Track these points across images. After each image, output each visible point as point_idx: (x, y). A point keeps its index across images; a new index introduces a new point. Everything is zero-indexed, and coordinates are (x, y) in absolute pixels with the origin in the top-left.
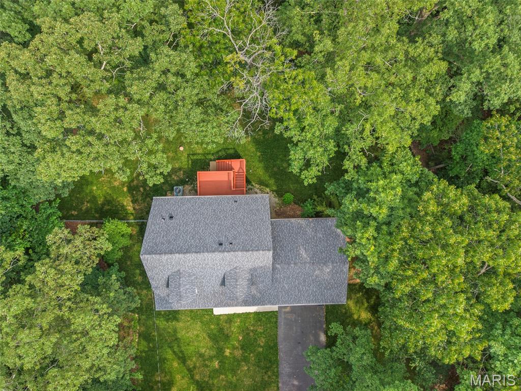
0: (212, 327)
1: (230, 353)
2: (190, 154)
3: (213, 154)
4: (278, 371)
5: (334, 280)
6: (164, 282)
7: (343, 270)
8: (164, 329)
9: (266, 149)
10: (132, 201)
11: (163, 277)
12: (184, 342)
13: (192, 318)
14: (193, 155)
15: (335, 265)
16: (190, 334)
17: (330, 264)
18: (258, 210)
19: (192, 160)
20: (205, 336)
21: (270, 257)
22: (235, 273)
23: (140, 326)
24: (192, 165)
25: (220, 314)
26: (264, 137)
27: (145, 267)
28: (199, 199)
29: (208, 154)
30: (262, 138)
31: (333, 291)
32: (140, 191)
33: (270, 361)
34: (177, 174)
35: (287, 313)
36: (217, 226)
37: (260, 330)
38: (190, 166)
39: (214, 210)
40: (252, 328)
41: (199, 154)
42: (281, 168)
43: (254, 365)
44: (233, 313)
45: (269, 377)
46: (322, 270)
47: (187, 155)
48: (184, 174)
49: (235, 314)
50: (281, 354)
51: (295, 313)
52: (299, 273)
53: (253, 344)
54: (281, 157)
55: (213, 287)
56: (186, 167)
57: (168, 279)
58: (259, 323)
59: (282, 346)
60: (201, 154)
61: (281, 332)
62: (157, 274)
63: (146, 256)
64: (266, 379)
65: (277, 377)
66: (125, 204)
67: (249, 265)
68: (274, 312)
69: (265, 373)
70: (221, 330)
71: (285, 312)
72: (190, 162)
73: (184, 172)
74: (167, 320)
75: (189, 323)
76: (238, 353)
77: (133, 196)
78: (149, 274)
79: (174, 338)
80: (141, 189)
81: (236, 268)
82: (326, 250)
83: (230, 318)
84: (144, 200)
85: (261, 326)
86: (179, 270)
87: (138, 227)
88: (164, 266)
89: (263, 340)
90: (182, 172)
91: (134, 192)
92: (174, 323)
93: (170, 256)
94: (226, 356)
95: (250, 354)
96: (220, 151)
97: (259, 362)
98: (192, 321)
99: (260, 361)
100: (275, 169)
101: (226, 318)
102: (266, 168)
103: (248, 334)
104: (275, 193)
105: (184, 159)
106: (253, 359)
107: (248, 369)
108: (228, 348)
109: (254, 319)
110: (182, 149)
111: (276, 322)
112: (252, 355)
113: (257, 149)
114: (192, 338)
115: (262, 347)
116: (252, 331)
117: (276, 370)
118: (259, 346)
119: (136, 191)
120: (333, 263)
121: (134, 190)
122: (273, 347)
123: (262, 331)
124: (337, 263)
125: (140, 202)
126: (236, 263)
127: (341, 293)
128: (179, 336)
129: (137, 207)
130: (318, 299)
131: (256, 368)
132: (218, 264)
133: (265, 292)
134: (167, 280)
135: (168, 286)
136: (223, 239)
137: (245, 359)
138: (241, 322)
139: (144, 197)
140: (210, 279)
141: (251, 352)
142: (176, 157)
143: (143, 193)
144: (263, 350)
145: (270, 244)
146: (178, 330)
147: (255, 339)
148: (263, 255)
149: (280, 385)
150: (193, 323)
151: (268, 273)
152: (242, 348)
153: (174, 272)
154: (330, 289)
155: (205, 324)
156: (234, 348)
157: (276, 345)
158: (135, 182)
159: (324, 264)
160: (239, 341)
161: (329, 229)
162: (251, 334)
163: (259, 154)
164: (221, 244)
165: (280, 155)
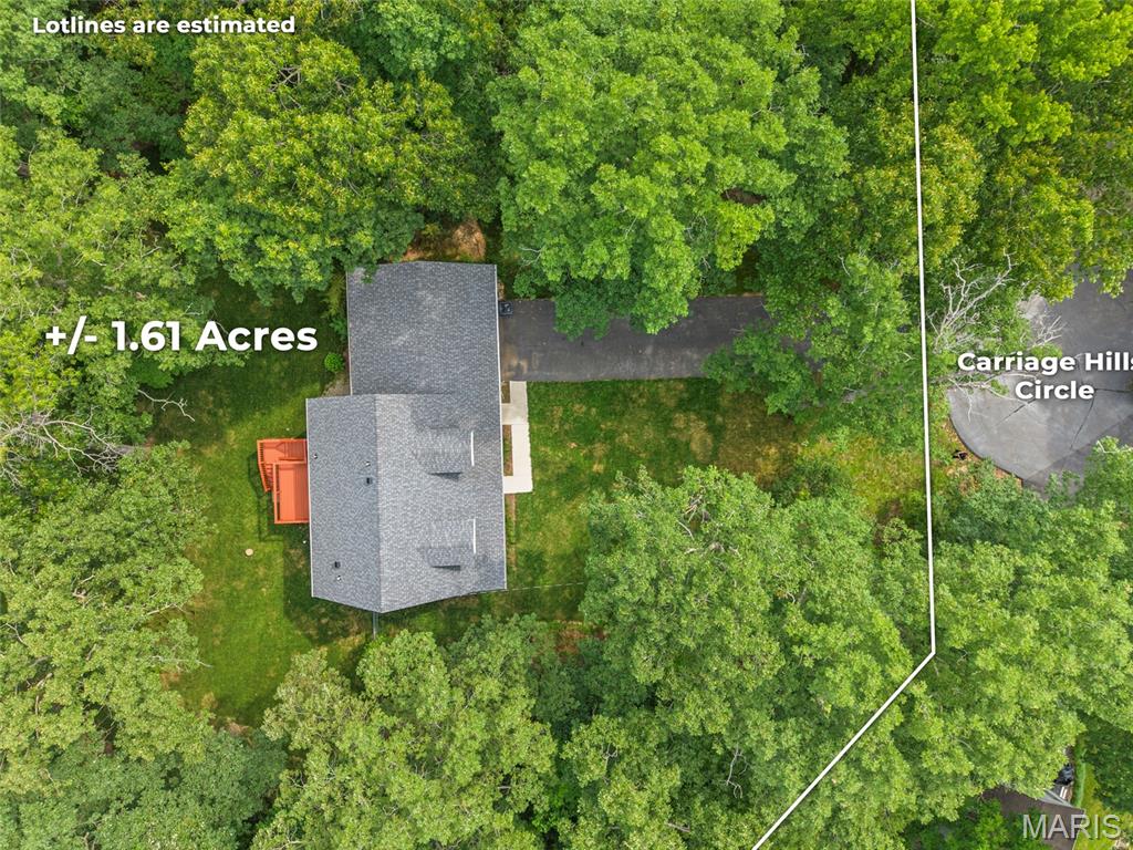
0: (554, 493)
1: (600, 462)
2: (260, 538)
3: (259, 497)
4: (631, 381)
5: (450, 286)
6: (447, 576)
7: (431, 271)
8: (559, 576)
9: (249, 403)
10: (345, 637)
11: (435, 576)
12: (582, 541)
13: (539, 529)
14: (260, 533)
15: (420, 285)
16: (568, 532)
17: (420, 293)
18: (327, 418)
19: (269, 535)
20: (570, 506)
21: (390, 398)
22: (423, 455)
23: (555, 618)
24: (279, 534)
25: (531, 482)
26: (228, 407)
27: (410, 605)
28: (313, 520)
29: (259, 506)
30: (229, 410)
31: (472, 287)
32: (327, 624)
33: (614, 394)
34: (295, 559)
35: (530, 365)
36: (347, 488)
37: (559, 412)
38: (281, 538)
39: (328, 493)
40: (557, 426)
41: (259, 522)
42: (282, 374)
43: (620, 422)
44: (530, 459)
45: (641, 396)
46: (430, 309)
47: (262, 544)
48: (296, 548)
49: (531, 456)
50: (603, 375)
51: (531, 351)
52: (437, 347)
53: (584, 424)
54: (261, 375)
55: (462, 493)
56: (281, 543)
57: (440, 567)
58: (548, 413)
59: (588, 375)
60: (259, 517)
61: (564, 375)
62: (427, 587)
63: (383, 602)
64: (644, 400)
65: (639, 382)
66: (350, 648)
67: (409, 433)
68: (528, 389)
69: (634, 402)
70: (560, 478)
71: (529, 370)
72: (273, 537)
73: (291, 548)
74: (543, 571)
75: (548, 534)
76: (600, 449)
77: (336, 636)
78: (426, 599)
79: (575, 560)
80: (324, 621)
81: (416, 455)
82: (398, 300)
83: (539, 463)
84: (343, 616)
85: (552, 411)
86: (418, 550)
87: (389, 626)
88: (407, 573)
89: (577, 406)
90: (292, 552)
91: (330, 633)
92: (547, 560)
93: (384, 564)
94: (605, 469)
95: (601, 430)
96: (253, 484)
97: (616, 414)
98: (544, 528)
99: (613, 412)
100: (284, 385)
101: (537, 471)
102: (283, 401)
103: (566, 433)
104: (327, 386)
105: (269, 548)
106: (609, 424)
107: (628, 433)
108: (591, 467)
109: (540, 423)
110: (249, 552)
111: (546, 384)
112: (603, 426)
113: (249, 420)
114: (574, 528)
115: (589, 409)
116: (561, 425)
117: (629, 385)
118: (587, 413)
119: (326, 631)
120: (417, 289)
121: (325, 634)
122: (589, 390)
123: (561, 409)
124: (417, 282)
125: (346, 623)
126: (403, 455)
127: (475, 274)
128: (570, 551)
129: (356, 628)
130: (488, 313)
131: (627, 419)
132: (406, 484)
133: (474, 405)
134: (441, 570)
135: (457, 568)
136: (363, 478)
137: (610, 437)
138: (546, 445)
139: (337, 616)
140: (443, 499)
141: (598, 427)
142: (265, 561)
143: (331, 618)
144: (594, 406)
145: (368, 397)
146: (560, 552)
147: (575, 420)
148: (384, 410)
149: (653, 377)
150: (547, 526)
151: (429, 400)
152: (591, 442)
153: (423, 557)
154: (468, 294)
155: (549, 505)
156: (590, 457)
157: (586, 385)
158: (312, 632)
159: (419, 304)
160: (579, 447)
161: (365, 294)
162: (566, 427)
163: (257, 415)
164: (368, 481)
165: (258, 377)
